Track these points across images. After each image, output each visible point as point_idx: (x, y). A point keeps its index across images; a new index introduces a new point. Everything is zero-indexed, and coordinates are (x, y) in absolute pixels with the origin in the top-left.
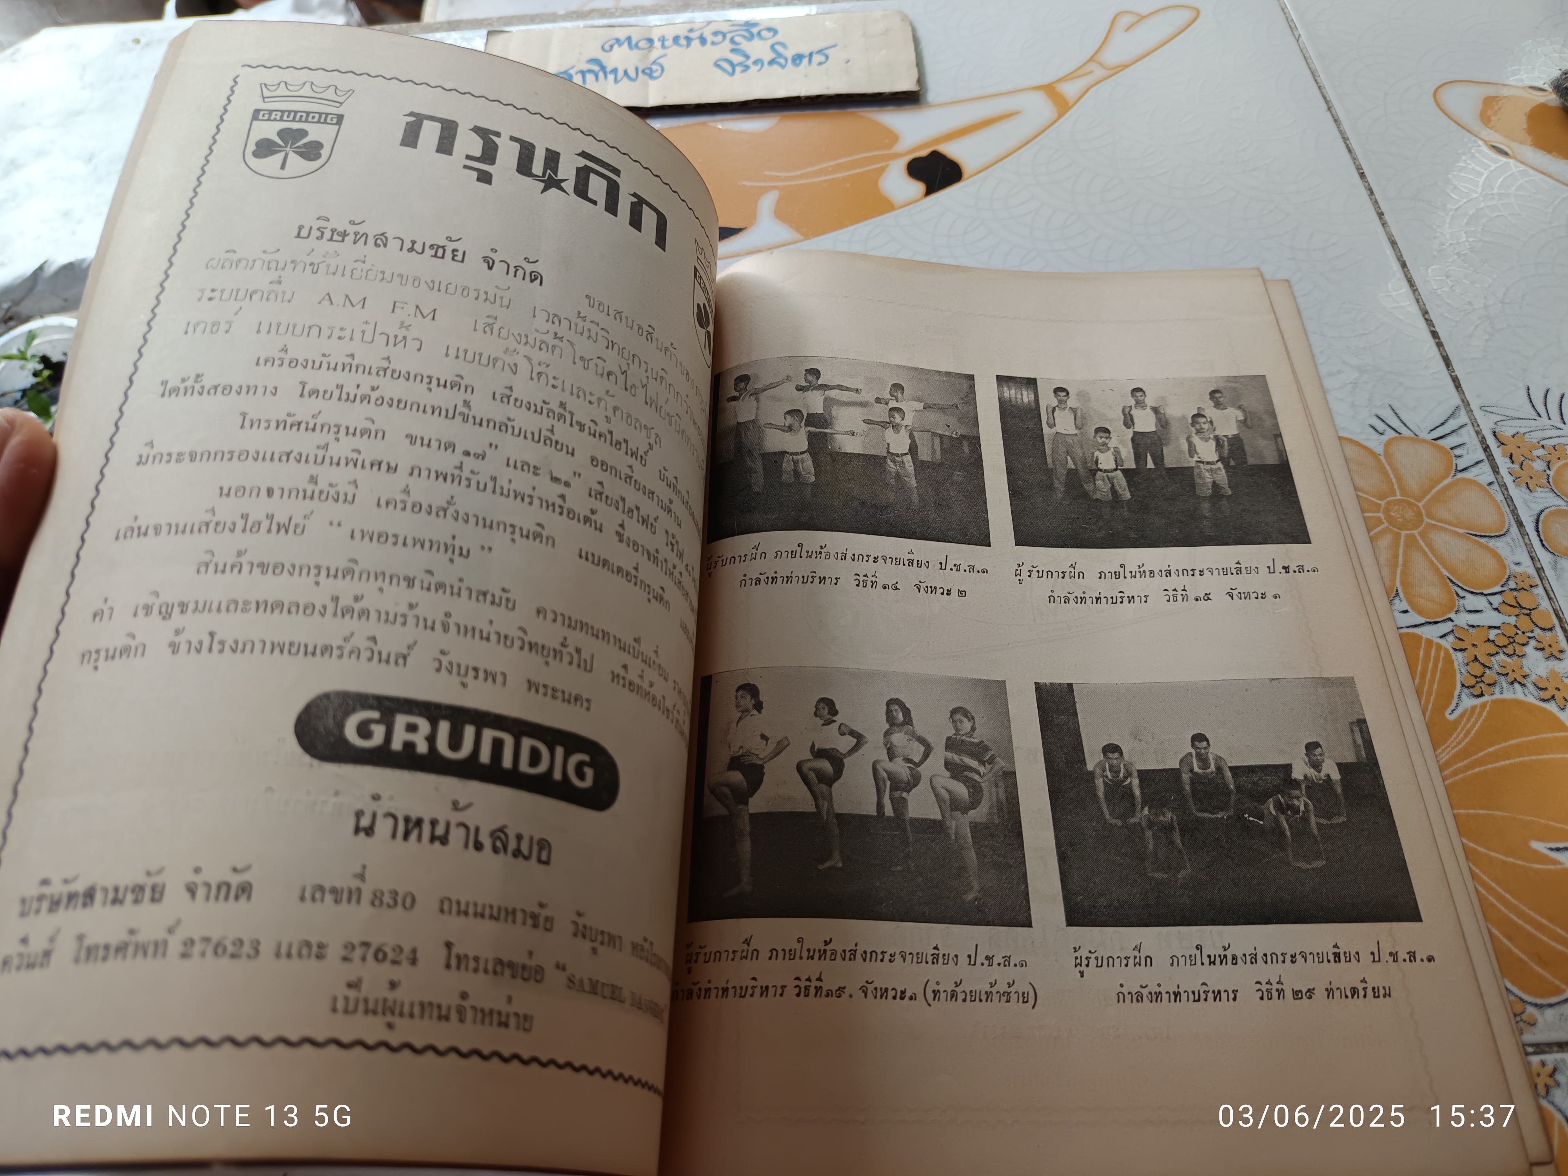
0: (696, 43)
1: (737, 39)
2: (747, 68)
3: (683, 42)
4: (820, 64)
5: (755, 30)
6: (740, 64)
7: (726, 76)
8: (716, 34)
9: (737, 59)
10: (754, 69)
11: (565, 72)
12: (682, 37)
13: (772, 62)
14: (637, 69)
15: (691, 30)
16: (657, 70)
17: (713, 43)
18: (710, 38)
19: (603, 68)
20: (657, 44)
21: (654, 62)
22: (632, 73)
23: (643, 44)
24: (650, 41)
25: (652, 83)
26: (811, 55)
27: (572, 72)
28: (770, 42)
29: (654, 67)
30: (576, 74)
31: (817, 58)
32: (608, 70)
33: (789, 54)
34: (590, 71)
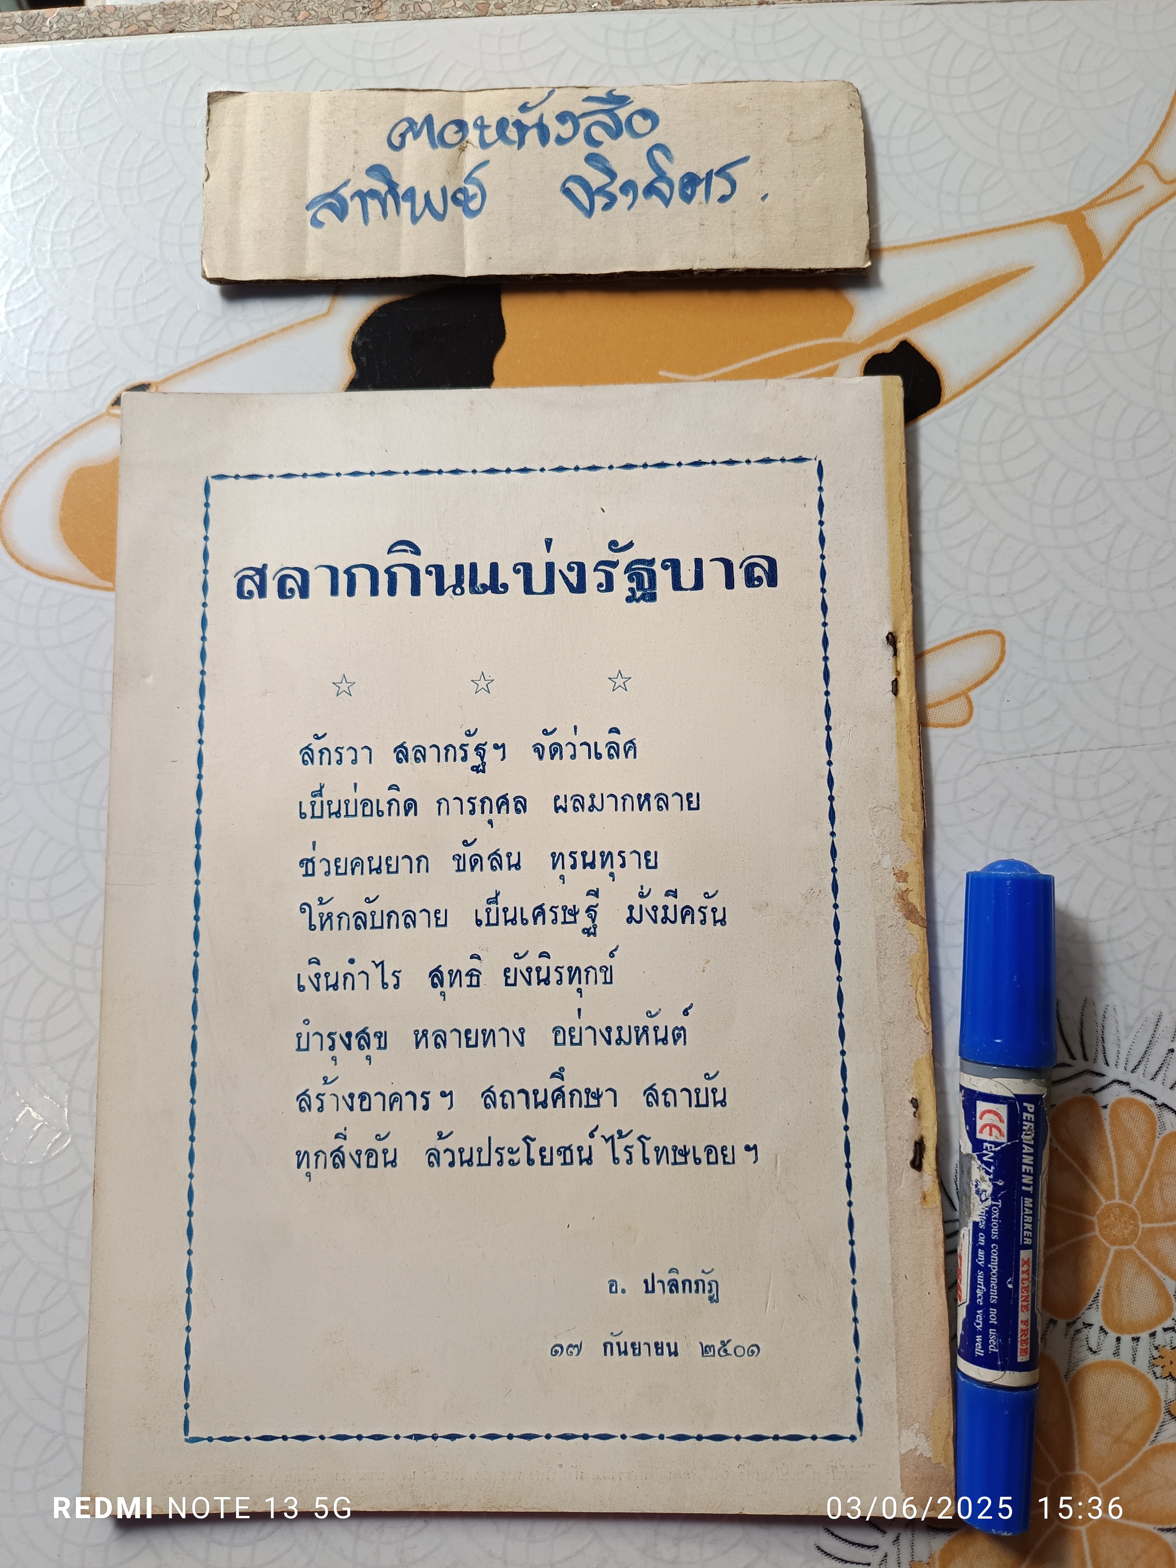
0: (532, 136)
1: (598, 133)
2: (612, 200)
3: (512, 133)
4: (723, 199)
5: (623, 113)
6: (601, 190)
7: (580, 214)
8: (562, 117)
9: (597, 179)
10: (623, 201)
11: (334, 194)
12: (511, 122)
13: (650, 190)
14: (444, 190)
15: (524, 108)
16: (474, 196)
17: (560, 140)
18: (555, 128)
19: (392, 187)
20: (473, 135)
21: (469, 178)
22: (437, 203)
23: (451, 135)
24: (461, 125)
25: (468, 222)
26: (709, 175)
27: (346, 193)
28: (647, 142)
29: (472, 189)
30: (352, 197)
31: (720, 186)
32: (401, 191)
33: (675, 173)
34: (373, 193)
